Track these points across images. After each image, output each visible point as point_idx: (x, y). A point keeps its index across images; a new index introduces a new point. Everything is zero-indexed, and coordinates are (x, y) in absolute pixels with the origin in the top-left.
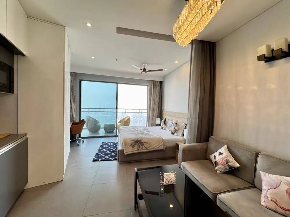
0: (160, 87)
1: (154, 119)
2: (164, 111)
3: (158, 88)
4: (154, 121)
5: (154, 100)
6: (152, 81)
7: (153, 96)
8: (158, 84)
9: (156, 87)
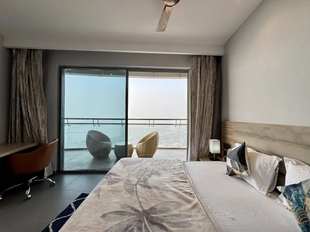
0: (215, 69)
1: (204, 141)
2: (228, 123)
3: (211, 72)
4: (203, 144)
5: (203, 99)
6: (197, 56)
7: (201, 90)
8: (212, 64)
9: (206, 69)
